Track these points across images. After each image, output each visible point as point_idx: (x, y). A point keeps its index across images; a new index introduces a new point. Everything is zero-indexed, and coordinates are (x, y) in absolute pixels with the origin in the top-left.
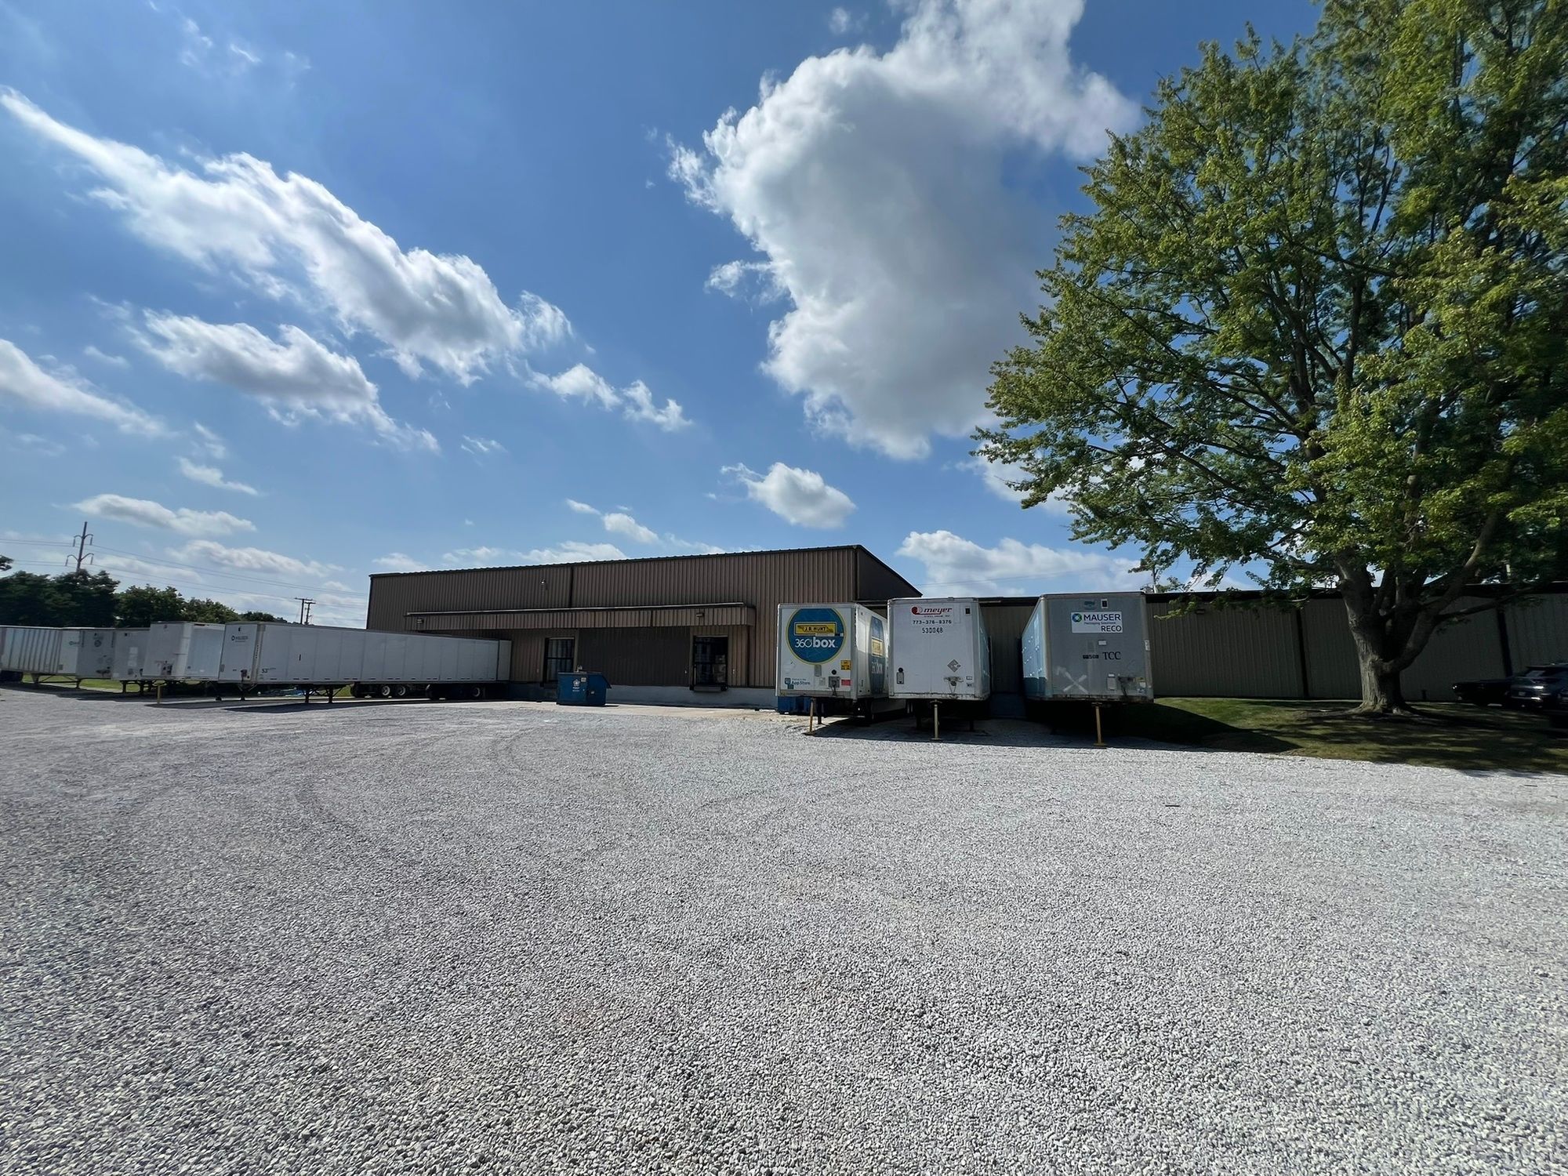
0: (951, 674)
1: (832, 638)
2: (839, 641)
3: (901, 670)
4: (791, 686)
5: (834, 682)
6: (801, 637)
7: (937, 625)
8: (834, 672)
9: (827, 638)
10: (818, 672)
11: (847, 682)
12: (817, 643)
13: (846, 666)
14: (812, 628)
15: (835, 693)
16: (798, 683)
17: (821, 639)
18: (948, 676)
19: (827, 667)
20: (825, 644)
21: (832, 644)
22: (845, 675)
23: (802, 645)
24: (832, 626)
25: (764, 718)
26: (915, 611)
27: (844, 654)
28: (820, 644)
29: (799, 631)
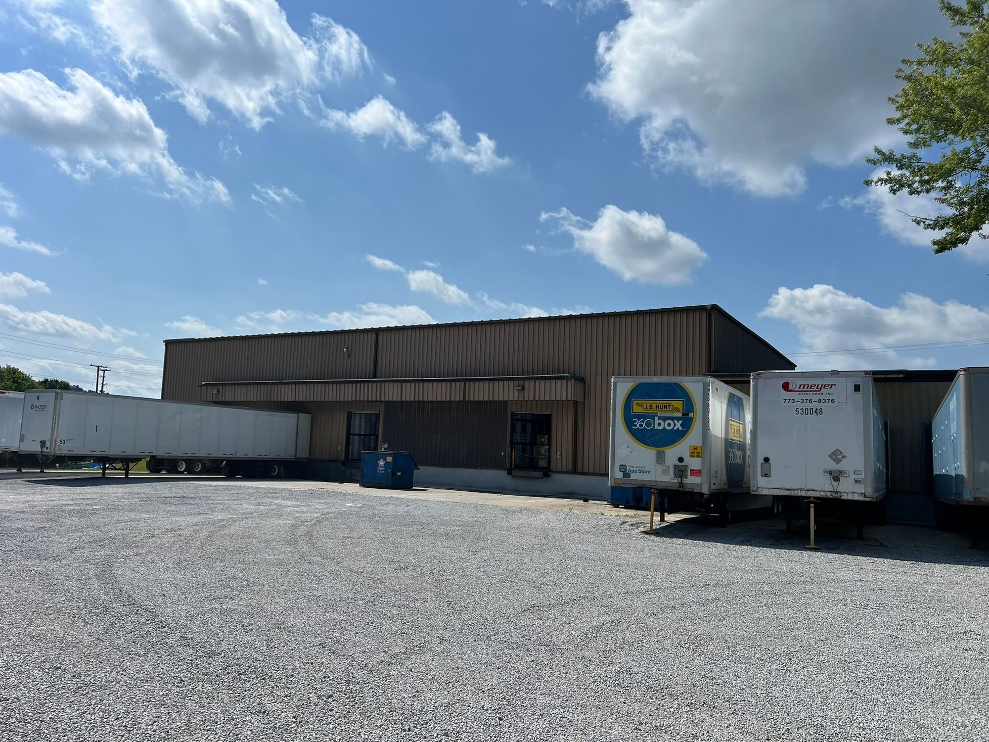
0: (833, 466)
1: (678, 419)
2: (687, 421)
3: (767, 460)
4: (627, 475)
5: (680, 471)
6: (639, 417)
7: (814, 405)
8: (681, 460)
9: (672, 419)
10: (660, 458)
11: (696, 473)
12: (659, 424)
13: (695, 452)
14: (654, 406)
15: (681, 484)
16: (635, 472)
17: (665, 419)
18: (829, 468)
19: (672, 453)
20: (669, 425)
21: (678, 425)
22: (694, 463)
23: (641, 426)
24: (678, 404)
25: (595, 511)
26: (786, 386)
27: (693, 438)
28: (664, 425)
29: (637, 409)
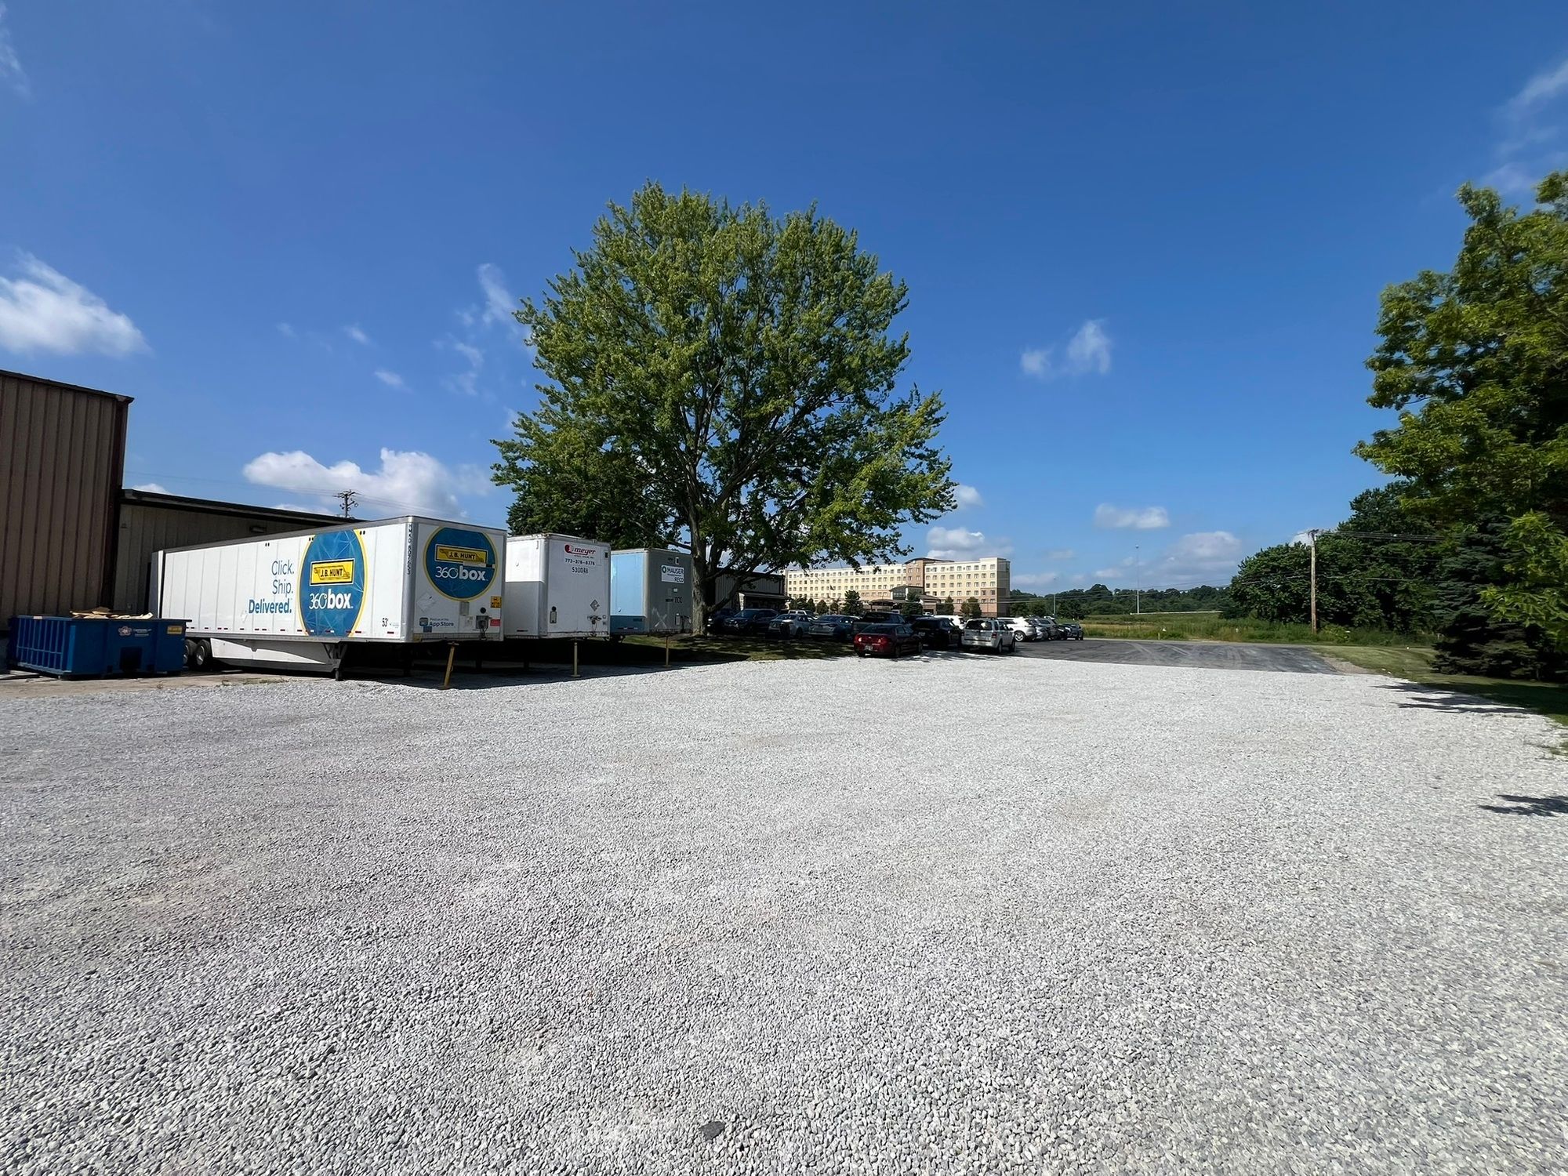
0: (592, 613)
1: (482, 569)
2: (490, 572)
3: (554, 609)
4: (427, 629)
5: (482, 622)
6: (443, 565)
7: (584, 566)
8: (483, 610)
9: (477, 569)
10: (464, 609)
11: (496, 622)
12: (464, 574)
13: (496, 603)
14: (459, 555)
15: (483, 635)
16: (437, 625)
17: (469, 569)
18: (590, 615)
19: (476, 603)
20: (473, 575)
21: (482, 574)
22: (494, 614)
23: (445, 574)
24: (482, 554)
26: (567, 548)
27: (493, 590)
28: (468, 575)
29: (440, 556)
